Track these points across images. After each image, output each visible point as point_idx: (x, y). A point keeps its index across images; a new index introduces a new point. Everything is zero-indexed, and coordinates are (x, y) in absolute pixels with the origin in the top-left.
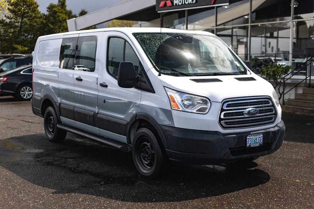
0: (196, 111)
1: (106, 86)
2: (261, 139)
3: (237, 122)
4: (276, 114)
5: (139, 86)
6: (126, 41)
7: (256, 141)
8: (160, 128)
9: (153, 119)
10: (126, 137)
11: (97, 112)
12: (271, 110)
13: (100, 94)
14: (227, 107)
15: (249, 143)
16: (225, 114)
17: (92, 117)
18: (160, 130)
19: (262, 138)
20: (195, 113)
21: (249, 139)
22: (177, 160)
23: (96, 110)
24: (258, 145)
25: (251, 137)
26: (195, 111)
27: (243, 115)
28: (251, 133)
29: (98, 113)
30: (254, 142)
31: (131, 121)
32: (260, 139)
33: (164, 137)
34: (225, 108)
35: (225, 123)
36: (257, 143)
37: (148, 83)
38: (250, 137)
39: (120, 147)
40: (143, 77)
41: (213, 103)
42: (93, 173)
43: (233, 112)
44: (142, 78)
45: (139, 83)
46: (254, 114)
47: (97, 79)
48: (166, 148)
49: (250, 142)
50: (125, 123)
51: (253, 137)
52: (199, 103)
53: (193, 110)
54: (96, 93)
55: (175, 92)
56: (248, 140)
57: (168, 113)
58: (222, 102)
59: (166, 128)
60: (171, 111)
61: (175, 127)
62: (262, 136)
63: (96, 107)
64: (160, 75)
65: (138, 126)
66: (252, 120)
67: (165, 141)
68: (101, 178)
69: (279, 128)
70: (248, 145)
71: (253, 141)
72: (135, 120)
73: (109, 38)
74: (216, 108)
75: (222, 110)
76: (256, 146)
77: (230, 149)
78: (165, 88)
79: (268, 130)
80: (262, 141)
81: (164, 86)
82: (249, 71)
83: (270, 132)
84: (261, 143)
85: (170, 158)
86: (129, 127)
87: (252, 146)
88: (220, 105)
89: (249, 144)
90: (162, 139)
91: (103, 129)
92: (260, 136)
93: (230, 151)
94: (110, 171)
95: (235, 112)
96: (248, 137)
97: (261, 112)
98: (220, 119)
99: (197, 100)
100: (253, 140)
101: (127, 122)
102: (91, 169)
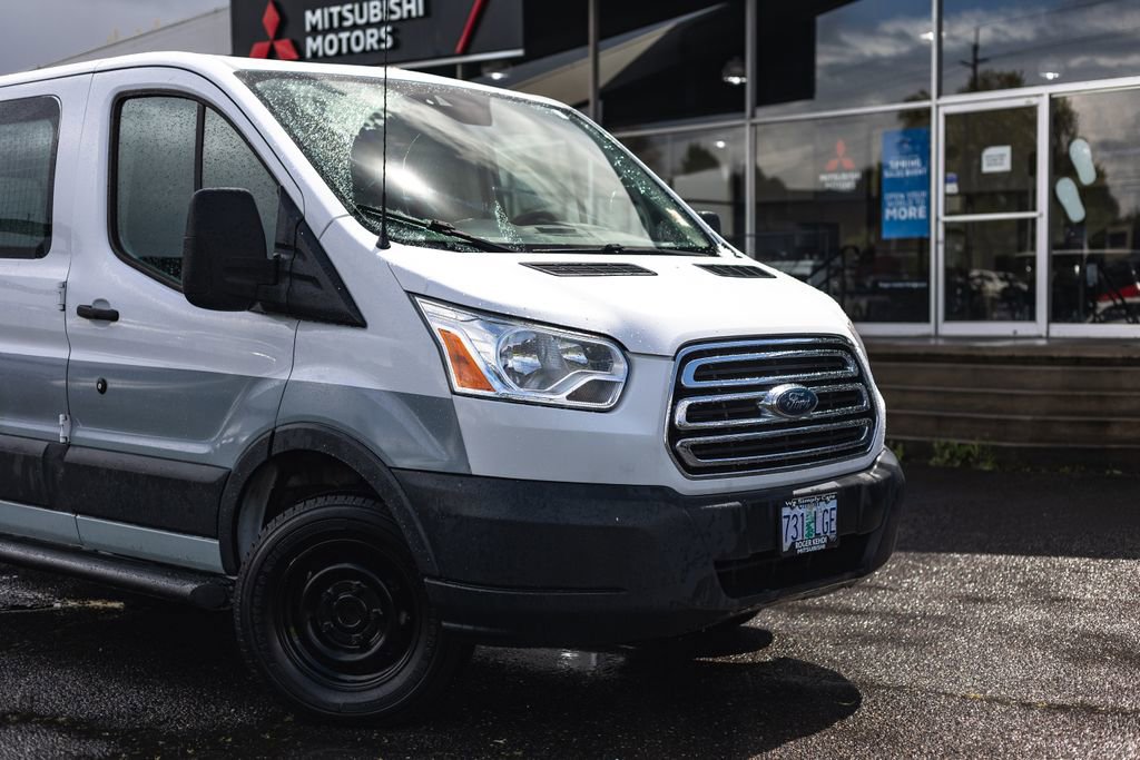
0: (569, 397)
1: (114, 316)
2: (832, 520)
3: (737, 443)
4: (871, 412)
5: (283, 299)
6: (204, 105)
7: (812, 525)
8: (397, 485)
9: (363, 445)
10: (217, 542)
11: (62, 440)
12: (854, 398)
13: (78, 356)
14: (697, 378)
15: (790, 535)
16: (690, 408)
17: (41, 464)
18: (401, 493)
19: (834, 512)
20: (562, 407)
21: (788, 517)
22: (481, 629)
23: (59, 430)
24: (819, 544)
25: (798, 511)
26: (561, 398)
27: (757, 414)
28: (795, 492)
29: (68, 445)
30: (806, 532)
31: (243, 462)
32: (827, 519)
33: (419, 526)
34: (688, 381)
35: (694, 448)
36: (818, 535)
37: (330, 284)
38: (794, 512)
39: (189, 587)
40: (305, 259)
41: (636, 359)
42: (60, 719)
43: (721, 402)
44: (298, 261)
45: (284, 286)
46: (803, 410)
47: (64, 285)
48: (432, 577)
49: (792, 533)
50: (210, 475)
51: (801, 511)
52: (574, 364)
53: (553, 392)
54: (58, 353)
55: (463, 316)
56: (785, 521)
57: (436, 414)
58: (674, 359)
59: (427, 482)
60: (452, 400)
61: (474, 473)
62: (833, 504)
63: (61, 416)
64: (383, 245)
65: (272, 487)
66: (792, 437)
67: (427, 542)
68: (106, 738)
69: (889, 474)
70: (786, 546)
71: (805, 528)
72: (264, 458)
73: (120, 100)
74: (654, 382)
75: (680, 392)
76: (814, 548)
77: (717, 564)
78: (418, 299)
79: (852, 481)
80: (834, 528)
81: (408, 292)
82: (726, 247)
83: (858, 487)
84: (833, 536)
85: (446, 621)
86: (231, 494)
87: (801, 549)
88: (668, 368)
89: (790, 541)
90: (408, 535)
91: (97, 517)
92: (828, 507)
93: (719, 575)
94: (145, 709)
95: (726, 402)
96: (786, 511)
97: (825, 401)
98: (674, 433)
99: (567, 351)
100: (806, 522)
101: (221, 473)
102: (46, 703)
